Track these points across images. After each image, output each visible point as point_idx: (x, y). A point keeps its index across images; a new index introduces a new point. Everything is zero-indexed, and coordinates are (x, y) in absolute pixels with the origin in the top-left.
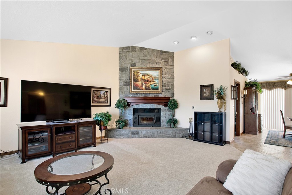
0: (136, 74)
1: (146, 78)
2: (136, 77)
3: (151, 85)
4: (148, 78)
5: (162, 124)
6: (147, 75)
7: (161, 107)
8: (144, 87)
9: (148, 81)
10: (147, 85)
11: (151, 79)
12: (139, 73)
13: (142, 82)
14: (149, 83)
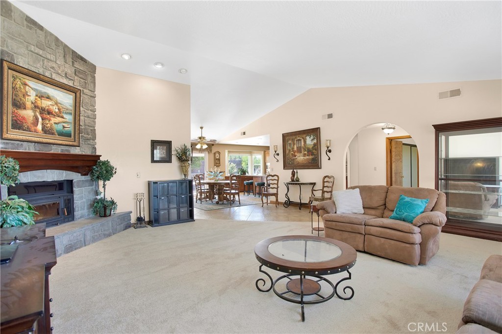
0: (20, 88)
1: (45, 103)
2: (21, 95)
3: (56, 123)
4: (51, 107)
5: (77, 213)
6: (48, 98)
7: (75, 177)
8: (40, 127)
9: (50, 113)
10: (47, 122)
11: (57, 110)
12: (27, 87)
13: (35, 112)
14: (52, 119)
